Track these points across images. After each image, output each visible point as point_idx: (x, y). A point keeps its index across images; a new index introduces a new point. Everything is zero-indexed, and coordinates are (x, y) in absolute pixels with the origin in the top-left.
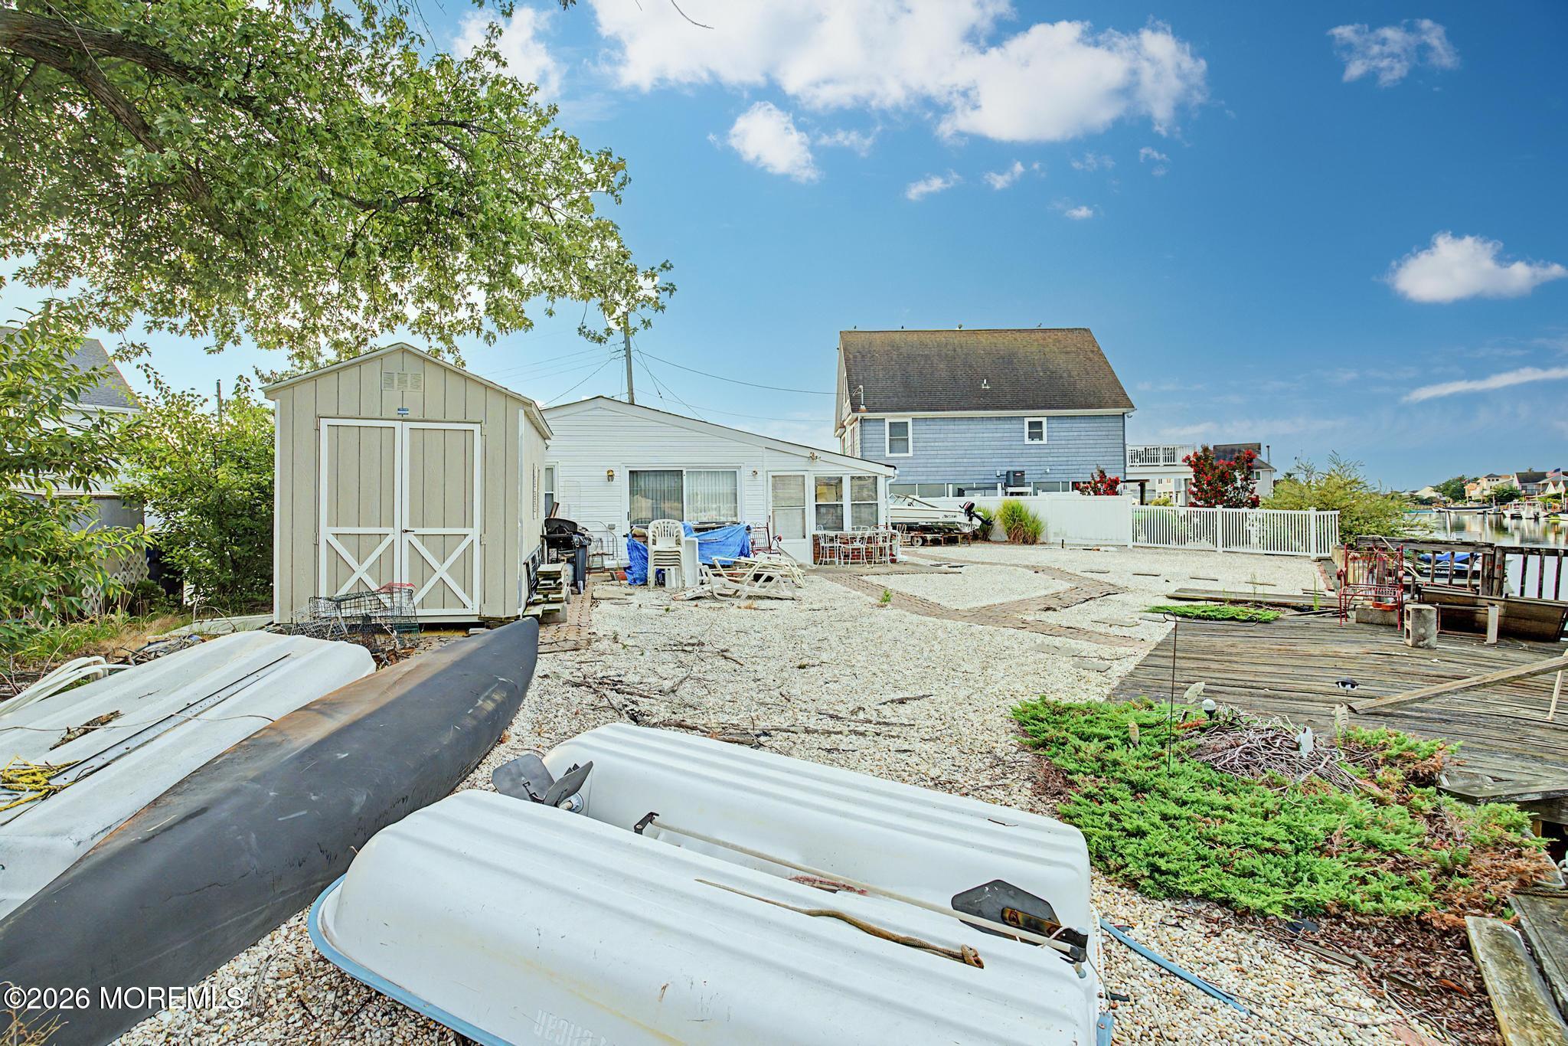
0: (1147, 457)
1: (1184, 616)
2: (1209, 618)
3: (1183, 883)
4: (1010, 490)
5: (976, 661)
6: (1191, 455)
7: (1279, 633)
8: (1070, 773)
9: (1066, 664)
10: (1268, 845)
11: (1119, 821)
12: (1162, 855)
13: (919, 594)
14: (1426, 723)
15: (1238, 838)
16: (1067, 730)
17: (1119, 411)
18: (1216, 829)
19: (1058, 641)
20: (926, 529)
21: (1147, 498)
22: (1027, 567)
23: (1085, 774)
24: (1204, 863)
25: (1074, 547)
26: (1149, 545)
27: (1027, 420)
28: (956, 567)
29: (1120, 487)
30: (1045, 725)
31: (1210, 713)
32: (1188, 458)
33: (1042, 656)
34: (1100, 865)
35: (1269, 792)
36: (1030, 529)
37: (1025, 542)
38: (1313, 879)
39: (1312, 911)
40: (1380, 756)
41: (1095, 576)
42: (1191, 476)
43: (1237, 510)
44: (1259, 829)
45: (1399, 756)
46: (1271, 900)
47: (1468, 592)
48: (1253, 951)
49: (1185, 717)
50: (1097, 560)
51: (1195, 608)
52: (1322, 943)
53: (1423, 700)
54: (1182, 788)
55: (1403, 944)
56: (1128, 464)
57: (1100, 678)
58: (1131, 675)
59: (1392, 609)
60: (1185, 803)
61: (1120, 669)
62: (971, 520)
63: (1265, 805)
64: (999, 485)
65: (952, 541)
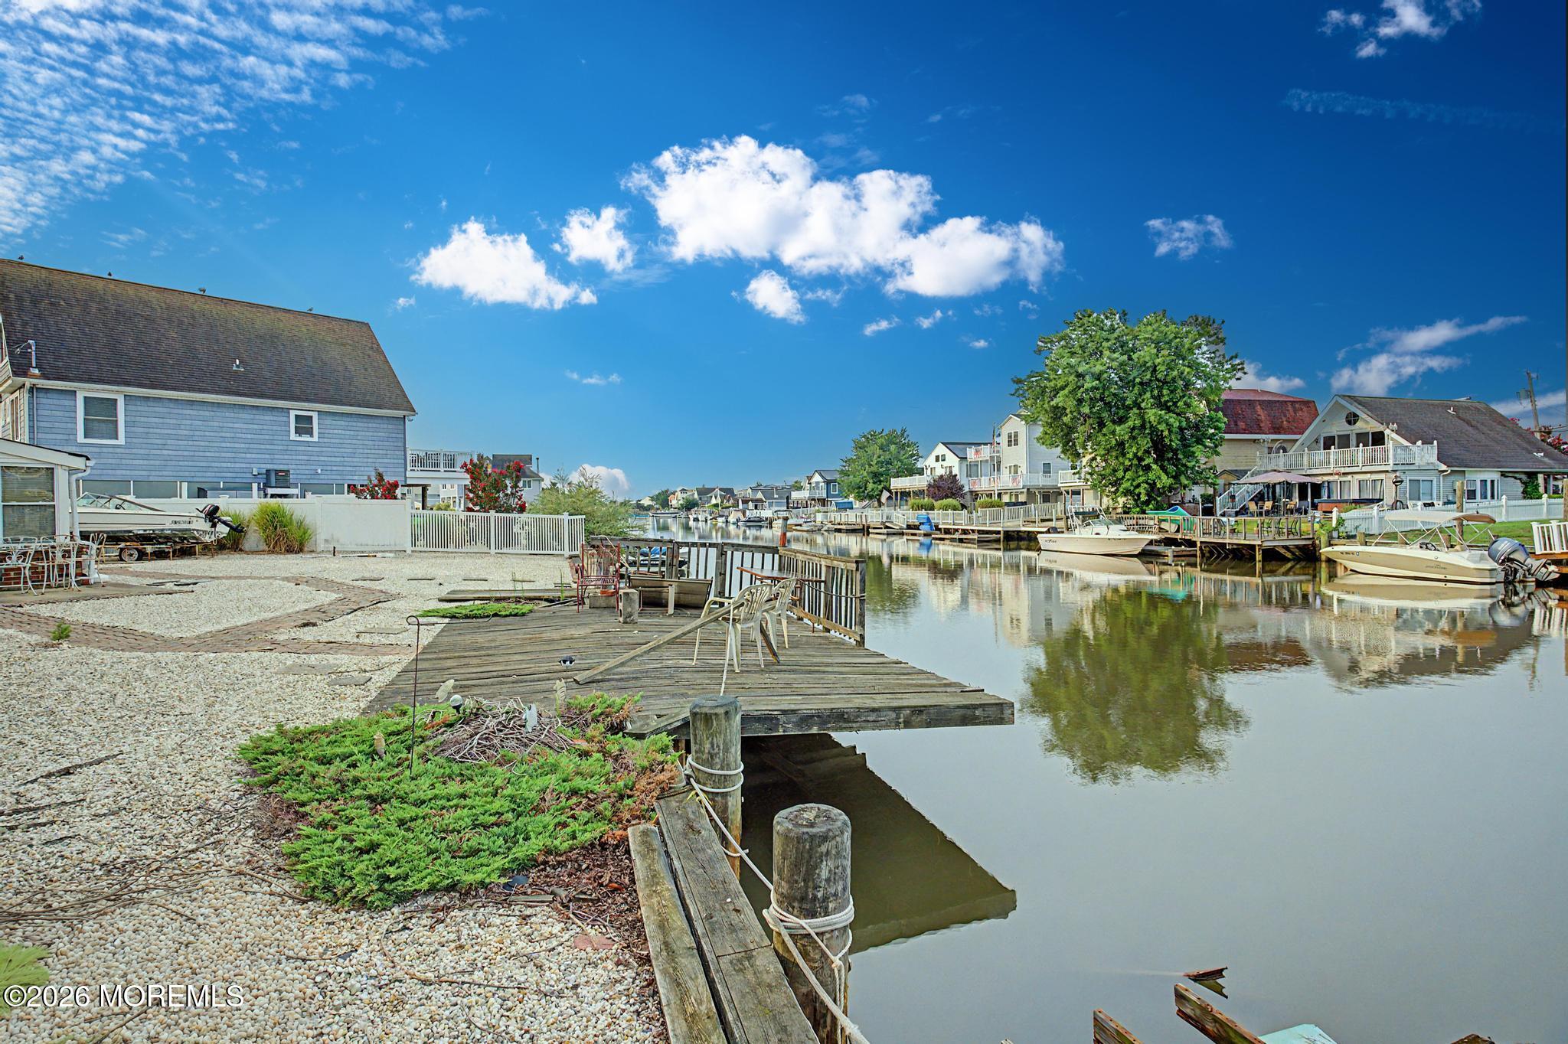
0: (426, 461)
1: (453, 617)
2: (475, 617)
3: (410, 885)
4: (270, 491)
5: (200, 698)
6: (468, 462)
7: (530, 625)
8: (303, 805)
9: (319, 682)
10: (493, 819)
11: (352, 841)
12: (392, 864)
13: (121, 623)
14: (625, 682)
15: (468, 821)
16: (304, 758)
17: (400, 413)
18: (449, 818)
19: (313, 659)
20: (146, 538)
21: (430, 502)
22: (287, 579)
23: (320, 801)
24: (434, 856)
25: (347, 554)
26: (428, 549)
27: (293, 413)
28: (185, 585)
29: (398, 492)
30: (279, 758)
31: (457, 708)
32: (465, 465)
33: (291, 678)
34: (328, 896)
35: (499, 770)
36: (298, 534)
37: (290, 550)
38: (527, 839)
39: (525, 866)
40: (589, 717)
41: (367, 584)
42: (468, 482)
43: (508, 515)
44: (488, 807)
45: (602, 714)
46: (489, 871)
47: (658, 577)
48: (472, 924)
49: (433, 717)
50: (371, 567)
51: (465, 608)
52: (529, 891)
53: (622, 664)
54: (423, 788)
55: (588, 867)
56: (409, 468)
57: (358, 692)
58: (392, 683)
59: (613, 595)
60: (423, 802)
61: (380, 679)
62: (214, 525)
63: (496, 783)
64: (255, 486)
65: (186, 552)
